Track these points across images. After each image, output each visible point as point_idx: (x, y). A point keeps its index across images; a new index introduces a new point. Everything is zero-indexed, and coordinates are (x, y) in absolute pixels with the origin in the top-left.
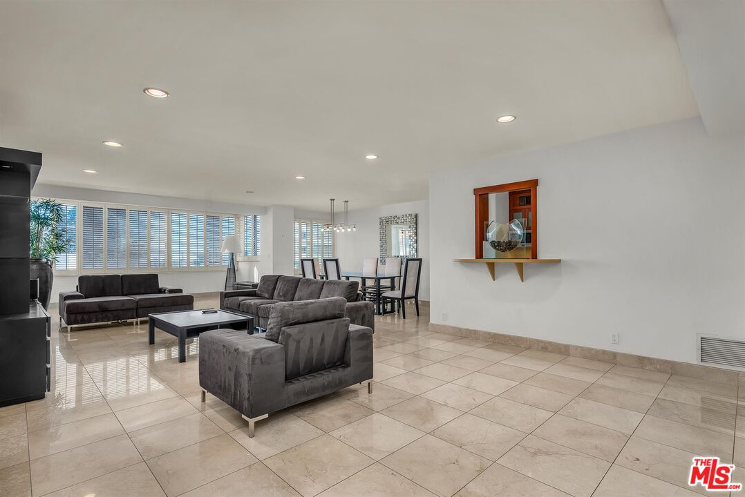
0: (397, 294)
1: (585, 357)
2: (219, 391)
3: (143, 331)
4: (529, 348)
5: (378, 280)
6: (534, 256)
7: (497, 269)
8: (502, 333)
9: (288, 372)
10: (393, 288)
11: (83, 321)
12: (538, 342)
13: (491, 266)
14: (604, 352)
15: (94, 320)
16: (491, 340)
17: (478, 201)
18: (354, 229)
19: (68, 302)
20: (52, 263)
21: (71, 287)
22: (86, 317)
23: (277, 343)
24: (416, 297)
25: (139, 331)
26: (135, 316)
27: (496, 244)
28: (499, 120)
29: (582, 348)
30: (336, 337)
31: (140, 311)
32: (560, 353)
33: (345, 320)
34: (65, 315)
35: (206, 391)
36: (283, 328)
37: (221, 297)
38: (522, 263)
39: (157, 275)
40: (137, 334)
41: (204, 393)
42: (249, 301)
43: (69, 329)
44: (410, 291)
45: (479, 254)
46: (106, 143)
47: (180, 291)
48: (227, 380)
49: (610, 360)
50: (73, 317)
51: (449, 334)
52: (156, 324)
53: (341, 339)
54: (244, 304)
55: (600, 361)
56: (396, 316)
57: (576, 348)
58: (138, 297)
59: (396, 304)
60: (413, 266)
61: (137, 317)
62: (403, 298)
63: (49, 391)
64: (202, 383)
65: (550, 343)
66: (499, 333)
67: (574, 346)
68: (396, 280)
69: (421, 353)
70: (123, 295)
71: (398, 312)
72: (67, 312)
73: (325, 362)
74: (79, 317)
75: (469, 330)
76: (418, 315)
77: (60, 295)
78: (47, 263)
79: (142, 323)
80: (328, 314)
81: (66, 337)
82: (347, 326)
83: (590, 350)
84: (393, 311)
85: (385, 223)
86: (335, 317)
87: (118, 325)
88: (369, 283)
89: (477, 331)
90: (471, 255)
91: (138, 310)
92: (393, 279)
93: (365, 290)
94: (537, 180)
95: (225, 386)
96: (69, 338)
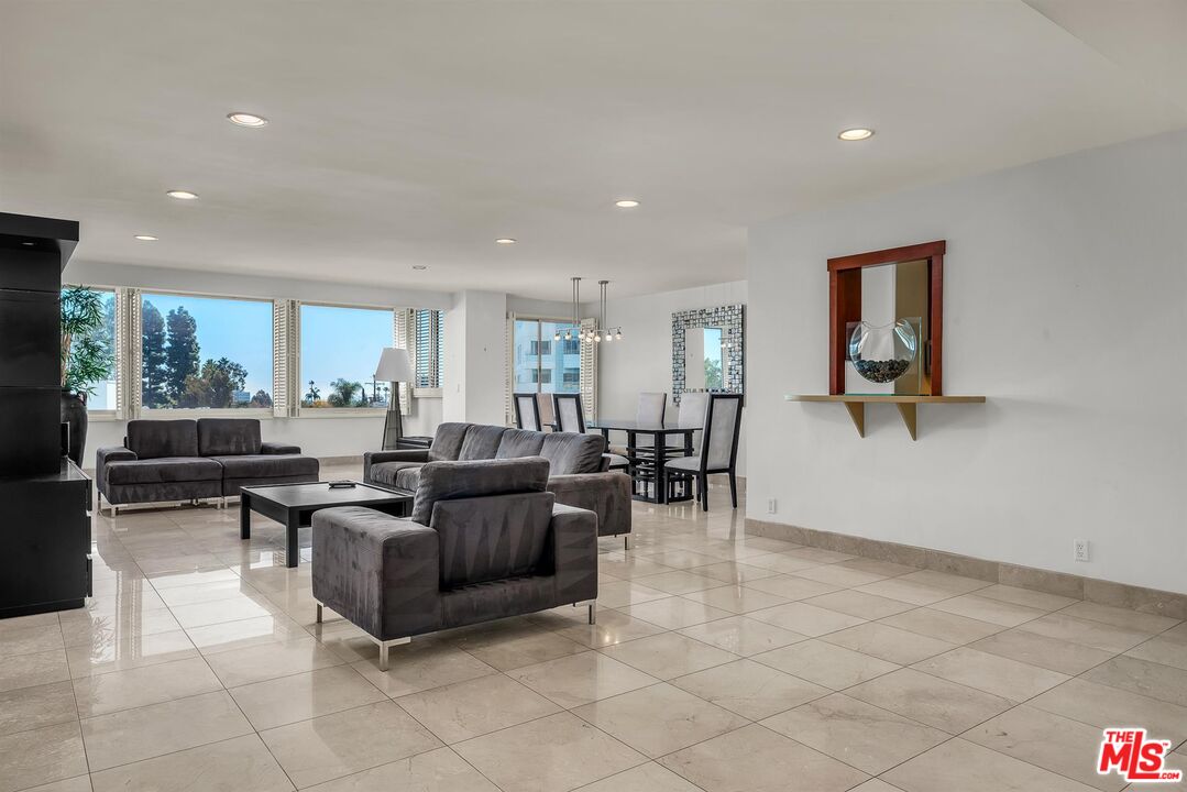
0: (693, 463)
1: (1026, 586)
2: (339, 602)
3: (233, 519)
4: (925, 567)
5: (660, 436)
6: (937, 390)
7: (868, 415)
8: (875, 539)
9: (447, 576)
10: (688, 451)
11: (135, 499)
12: (942, 556)
13: (858, 411)
14: (1062, 577)
15: (153, 496)
16: (855, 551)
17: (835, 284)
18: (618, 337)
19: (111, 464)
20: (85, 397)
21: (115, 441)
22: (140, 491)
23: (428, 526)
24: (731, 469)
25: (226, 519)
26: (220, 493)
27: (866, 367)
28: (842, 136)
29: (1023, 571)
30: (528, 525)
31: (228, 486)
32: (981, 577)
33: (546, 496)
34: (107, 486)
35: (322, 604)
36: (436, 503)
37: (366, 463)
38: (914, 405)
39: (258, 422)
40: (223, 523)
41: (319, 608)
42: (413, 469)
43: (114, 512)
44: (718, 458)
45: (838, 386)
46: (173, 194)
47: (297, 450)
48: (351, 585)
49: (1069, 591)
50: (119, 490)
51: (780, 539)
52: (252, 503)
53: (539, 527)
54: (403, 474)
55: (1050, 592)
56: (695, 507)
57: (1010, 568)
58: (226, 460)
59: (694, 483)
60: (725, 409)
61: (224, 495)
62: (705, 472)
63: (90, 595)
64: (317, 594)
65: (962, 558)
66: (869, 538)
67: (1006, 565)
68: (695, 436)
69: (710, 569)
70: (201, 455)
71: (699, 500)
72: (110, 484)
73: (511, 564)
74: (130, 491)
75: (816, 532)
76: (735, 506)
77: (100, 454)
78: (77, 396)
79: (231, 505)
80: (515, 483)
81: (109, 524)
82: (550, 506)
83: (1035, 572)
84: (689, 496)
85: (684, 323)
86: (527, 490)
87: (191, 507)
88: (645, 441)
89: (831, 534)
90: (823, 389)
91: (226, 481)
92: (688, 433)
93: (634, 455)
94: (943, 243)
95: (348, 594)
96: (113, 526)
